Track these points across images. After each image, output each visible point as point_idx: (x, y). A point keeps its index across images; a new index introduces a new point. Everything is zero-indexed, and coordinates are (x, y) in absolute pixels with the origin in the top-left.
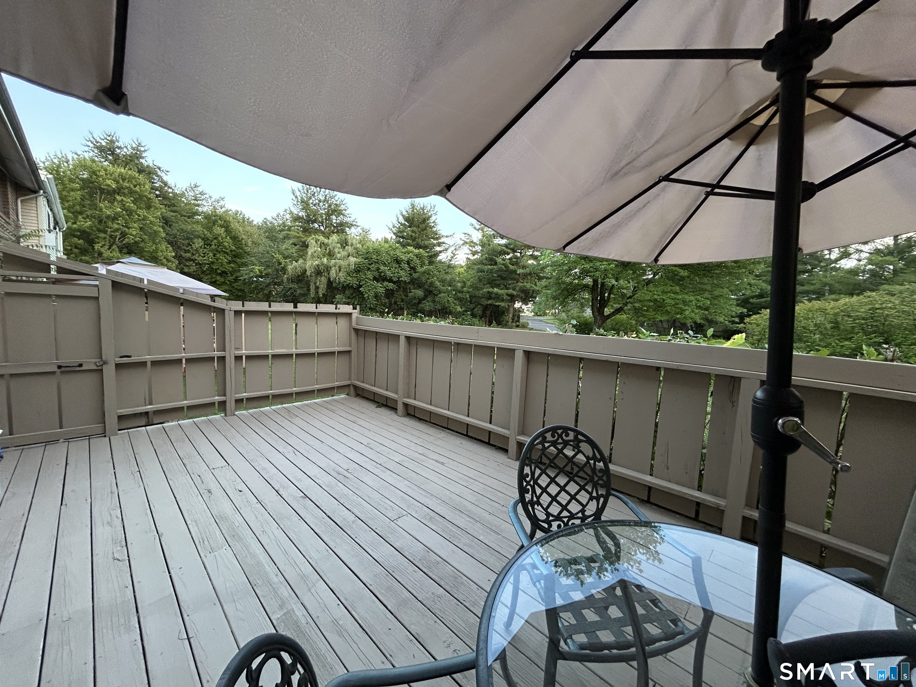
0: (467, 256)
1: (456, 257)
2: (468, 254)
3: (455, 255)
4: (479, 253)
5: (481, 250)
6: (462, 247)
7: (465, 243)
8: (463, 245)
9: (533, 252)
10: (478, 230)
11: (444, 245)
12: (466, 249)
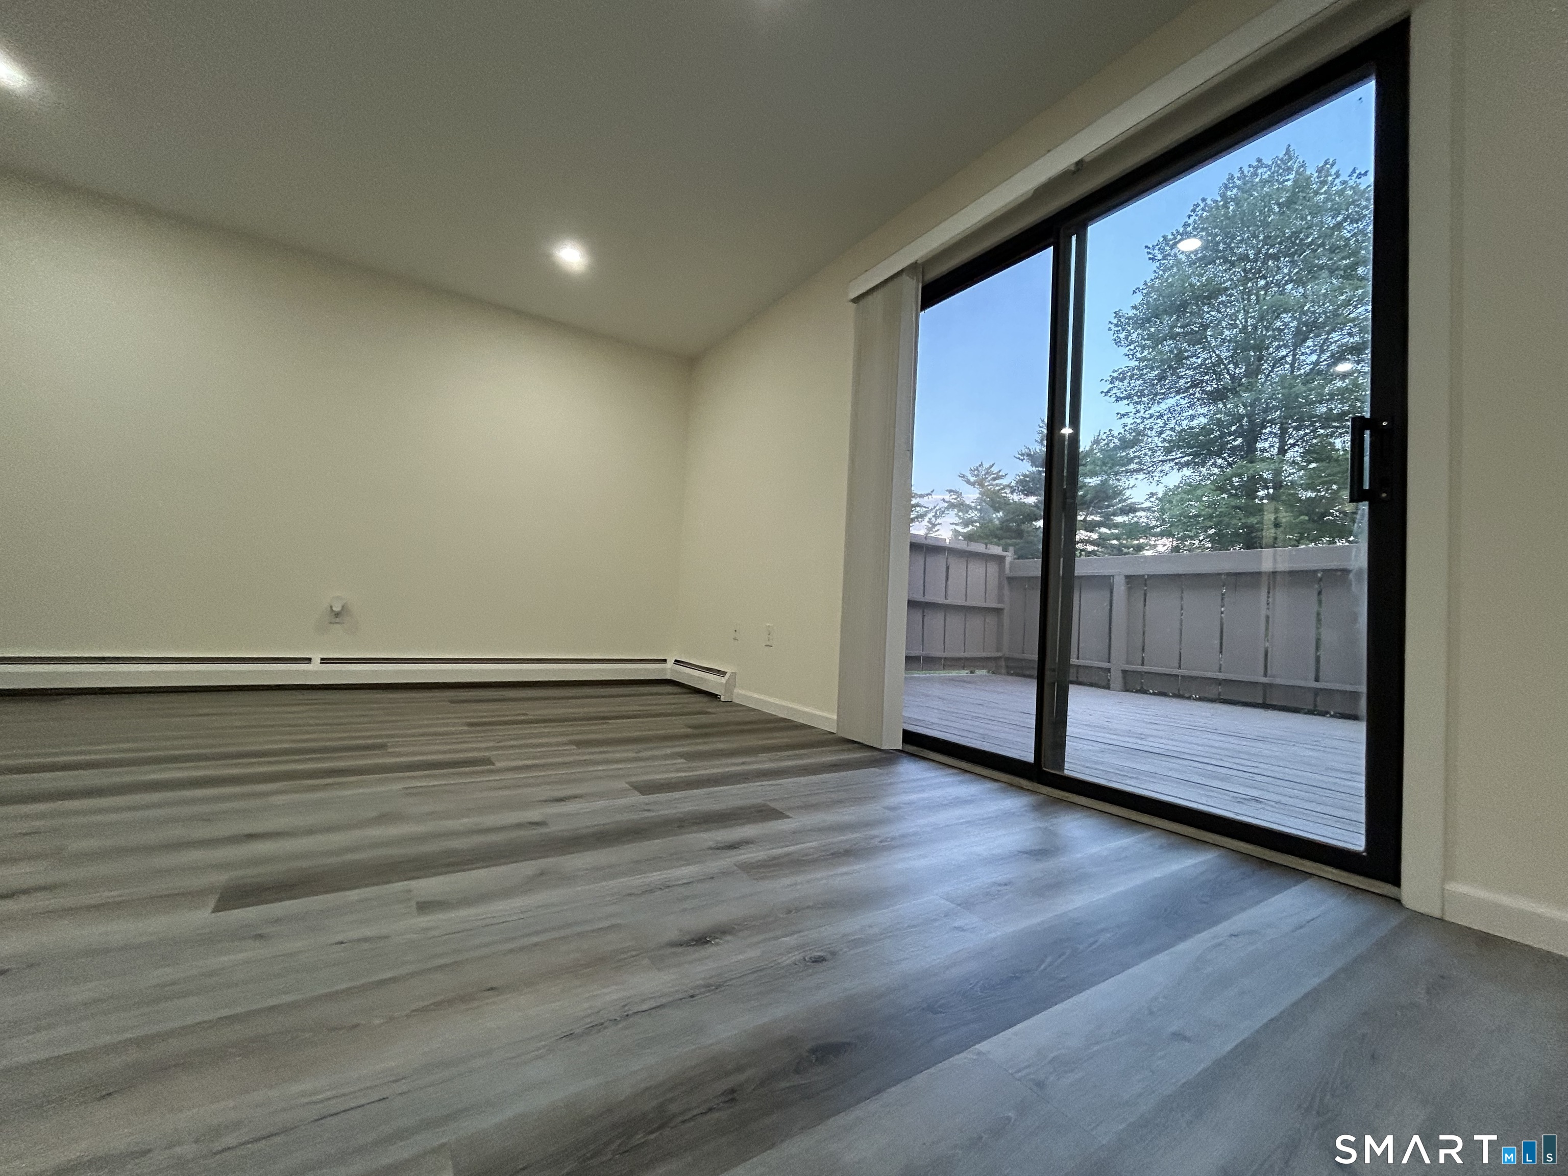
0: (953, 527)
1: (936, 528)
2: (956, 524)
3: (934, 525)
4: (976, 521)
5: (980, 517)
6: (946, 512)
7: (952, 506)
8: (947, 508)
9: (1086, 516)
10: (973, 484)
11: (918, 509)
12: (952, 517)
